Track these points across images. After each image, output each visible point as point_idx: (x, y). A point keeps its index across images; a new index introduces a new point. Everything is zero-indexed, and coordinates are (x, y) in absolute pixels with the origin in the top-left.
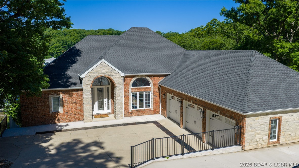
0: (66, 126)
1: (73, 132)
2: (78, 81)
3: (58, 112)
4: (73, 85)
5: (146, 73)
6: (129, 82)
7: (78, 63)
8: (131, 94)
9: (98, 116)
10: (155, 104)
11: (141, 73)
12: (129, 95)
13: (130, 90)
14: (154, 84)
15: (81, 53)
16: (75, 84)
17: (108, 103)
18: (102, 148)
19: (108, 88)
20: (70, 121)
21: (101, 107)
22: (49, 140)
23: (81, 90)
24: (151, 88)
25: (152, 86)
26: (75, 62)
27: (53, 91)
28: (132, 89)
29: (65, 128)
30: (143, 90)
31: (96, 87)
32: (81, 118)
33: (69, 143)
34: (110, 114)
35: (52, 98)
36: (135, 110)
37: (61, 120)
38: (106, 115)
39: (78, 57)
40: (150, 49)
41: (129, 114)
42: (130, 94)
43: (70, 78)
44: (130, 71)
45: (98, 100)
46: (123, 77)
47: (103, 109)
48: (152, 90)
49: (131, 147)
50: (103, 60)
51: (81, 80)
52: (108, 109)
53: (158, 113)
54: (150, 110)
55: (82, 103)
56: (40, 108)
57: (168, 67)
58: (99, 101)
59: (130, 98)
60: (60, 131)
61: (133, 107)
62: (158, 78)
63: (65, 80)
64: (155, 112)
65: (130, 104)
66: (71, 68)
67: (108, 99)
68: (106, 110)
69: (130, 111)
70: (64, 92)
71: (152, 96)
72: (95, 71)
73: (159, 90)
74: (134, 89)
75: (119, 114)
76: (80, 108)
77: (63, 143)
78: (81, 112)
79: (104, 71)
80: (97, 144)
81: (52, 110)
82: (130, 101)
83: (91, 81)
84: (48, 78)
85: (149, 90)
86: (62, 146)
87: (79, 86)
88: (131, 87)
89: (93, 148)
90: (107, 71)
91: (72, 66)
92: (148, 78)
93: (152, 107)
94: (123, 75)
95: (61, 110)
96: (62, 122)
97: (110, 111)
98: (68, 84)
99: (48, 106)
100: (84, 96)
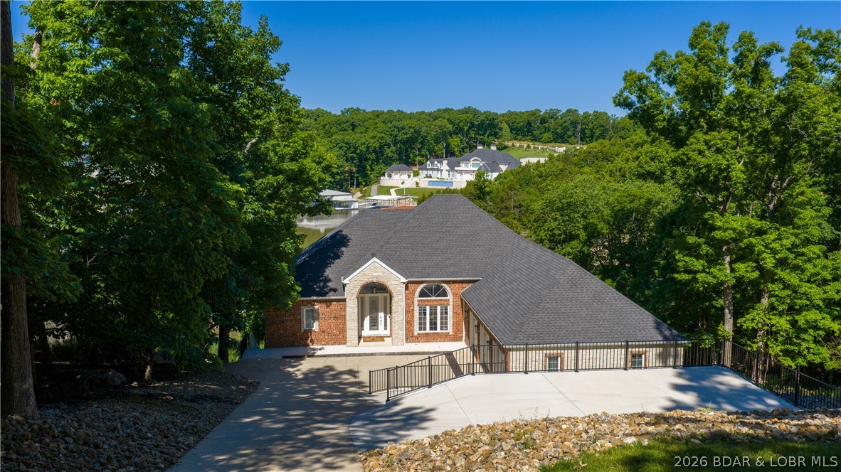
0: (320, 349)
1: (329, 358)
2: (340, 288)
3: (311, 331)
4: (332, 293)
5: (440, 277)
6: (415, 291)
7: (344, 258)
8: (417, 309)
9: (368, 339)
10: (456, 325)
11: (433, 277)
12: (413, 310)
13: (416, 303)
14: (453, 294)
15: (348, 241)
16: (335, 290)
17: (386, 319)
18: (355, 377)
19: (386, 297)
20: (327, 344)
21: (374, 325)
22: (298, 366)
23: (344, 300)
24: (449, 300)
25: (450, 297)
26: (337, 257)
27: (307, 301)
28: (418, 301)
29: (319, 353)
30: (436, 303)
31: (367, 296)
32: (342, 340)
33: (319, 369)
34: (387, 337)
35: (304, 310)
36: (423, 334)
37: (315, 341)
38: (381, 338)
39: (343, 249)
40: (457, 236)
41: (414, 338)
42: (415, 309)
43: (330, 280)
44: (416, 273)
45: (370, 314)
46: (404, 283)
47: (378, 329)
48: (451, 303)
49: (370, 372)
50: (375, 259)
51: (344, 286)
52: (386, 329)
53: (460, 339)
54: (447, 335)
55: (345, 319)
56: (289, 323)
57: (479, 267)
58: (371, 317)
59: (415, 314)
60: (312, 356)
61: (420, 329)
62: (461, 285)
63: (321, 284)
64: (456, 338)
65: (415, 324)
66: (332, 265)
67: (386, 313)
68: (381, 331)
69: (416, 334)
70: (320, 302)
71: (451, 313)
72: (364, 275)
73: (462, 303)
74: (421, 300)
75: (396, 338)
76: (341, 326)
77: (312, 369)
78: (343, 331)
79: (376, 274)
80: (352, 373)
81: (304, 326)
82: (415, 319)
83: (358, 288)
84: (300, 286)
85: (445, 303)
86: (312, 371)
87: (341, 295)
88: (417, 298)
89: (345, 377)
90: (381, 274)
91: (333, 263)
92: (445, 285)
93: (450, 330)
94: (404, 280)
95: (316, 327)
96: (317, 344)
97: (387, 332)
98: (325, 289)
99: (299, 321)
100: (348, 309)
